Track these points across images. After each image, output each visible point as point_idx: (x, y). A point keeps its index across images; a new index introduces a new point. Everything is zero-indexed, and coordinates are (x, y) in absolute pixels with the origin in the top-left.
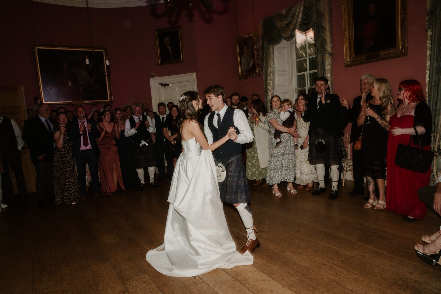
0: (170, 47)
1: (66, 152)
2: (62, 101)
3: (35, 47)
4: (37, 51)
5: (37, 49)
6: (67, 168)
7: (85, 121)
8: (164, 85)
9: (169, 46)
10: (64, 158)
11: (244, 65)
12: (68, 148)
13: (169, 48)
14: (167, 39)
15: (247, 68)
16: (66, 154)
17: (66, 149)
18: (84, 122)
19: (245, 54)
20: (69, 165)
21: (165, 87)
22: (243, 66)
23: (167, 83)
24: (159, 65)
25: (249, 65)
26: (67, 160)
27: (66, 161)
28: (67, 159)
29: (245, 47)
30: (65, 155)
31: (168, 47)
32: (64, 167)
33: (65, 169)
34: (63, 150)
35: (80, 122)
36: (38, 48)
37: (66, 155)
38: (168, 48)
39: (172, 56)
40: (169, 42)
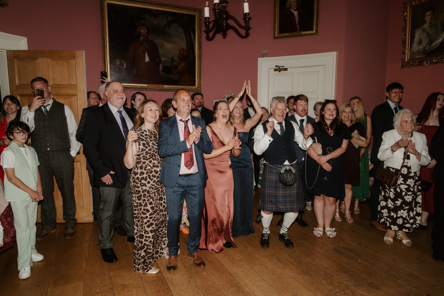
0: (297, 11)
1: (145, 176)
2: (132, 83)
3: (106, 1)
4: (107, 5)
6: (146, 205)
7: (189, 120)
8: (279, 69)
9: (295, 11)
10: (139, 187)
11: (420, 43)
12: (149, 168)
13: (296, 13)
16: (143, 178)
17: (145, 170)
18: (187, 121)
19: (426, 26)
20: (148, 200)
21: (280, 72)
22: (415, 45)
23: (283, 67)
24: (275, 38)
25: (431, 44)
26: (145, 190)
27: (143, 192)
28: (144, 188)
29: (428, 13)
30: (140, 181)
31: (292, 11)
32: (140, 203)
33: (143, 208)
34: (138, 171)
35: (181, 120)
36: (109, 2)
37: (143, 181)
38: (293, 13)
39: (298, 26)
40: (295, 4)
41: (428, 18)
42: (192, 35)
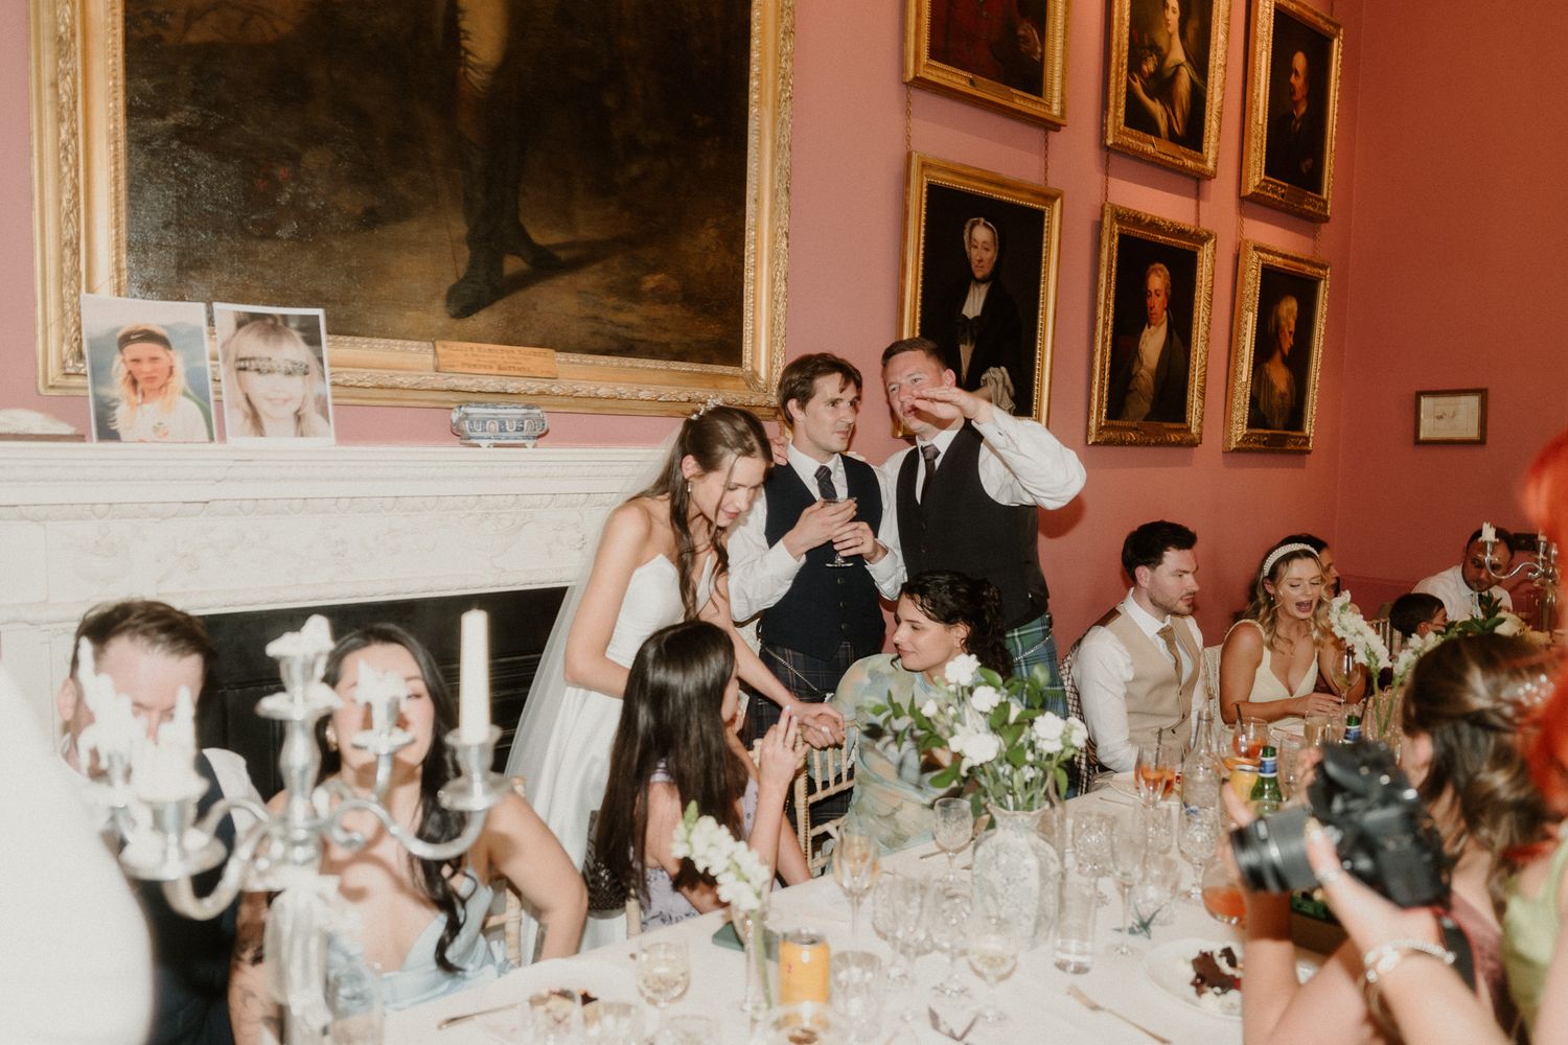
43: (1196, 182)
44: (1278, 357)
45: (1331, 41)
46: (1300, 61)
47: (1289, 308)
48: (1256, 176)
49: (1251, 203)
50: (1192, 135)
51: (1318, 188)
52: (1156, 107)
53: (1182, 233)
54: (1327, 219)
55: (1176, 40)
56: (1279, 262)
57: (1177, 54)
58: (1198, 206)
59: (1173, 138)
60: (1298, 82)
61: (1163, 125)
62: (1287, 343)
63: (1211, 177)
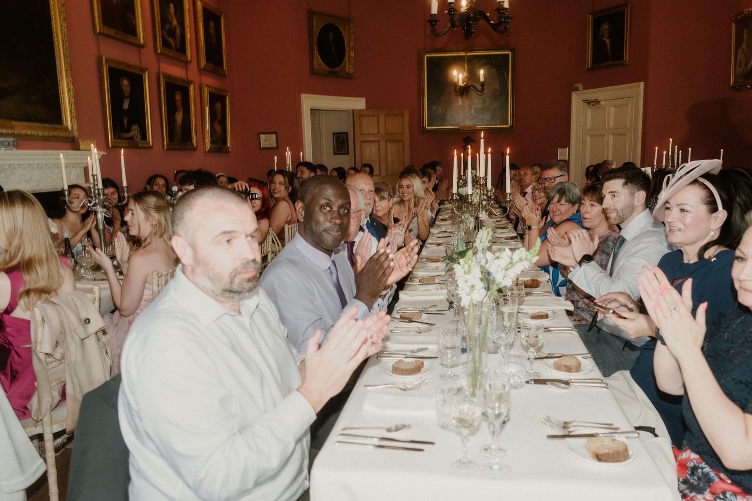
0: (609, 40)
3: (425, 55)
4: (427, 59)
5: (427, 57)
8: (592, 102)
9: (607, 39)
11: (740, 66)
13: (608, 41)
14: (605, 26)
15: (744, 71)
19: (744, 45)
21: (593, 105)
22: (738, 67)
23: (597, 100)
24: (588, 70)
25: (747, 66)
29: (745, 31)
31: (604, 39)
36: (427, 55)
38: (605, 42)
39: (610, 55)
40: (607, 31)
41: (745, 36)
42: (505, 74)
43: (186, 63)
44: (217, 122)
45: (220, 18)
46: (212, 24)
47: (218, 105)
48: (203, 63)
49: (202, 71)
50: (183, 50)
51: (222, 66)
52: (171, 40)
53: (184, 81)
54: (226, 76)
55: (174, 18)
56: (214, 91)
57: (175, 23)
58: (187, 71)
59: (177, 50)
60: (212, 31)
61: (174, 46)
62: (219, 117)
63: (190, 62)
